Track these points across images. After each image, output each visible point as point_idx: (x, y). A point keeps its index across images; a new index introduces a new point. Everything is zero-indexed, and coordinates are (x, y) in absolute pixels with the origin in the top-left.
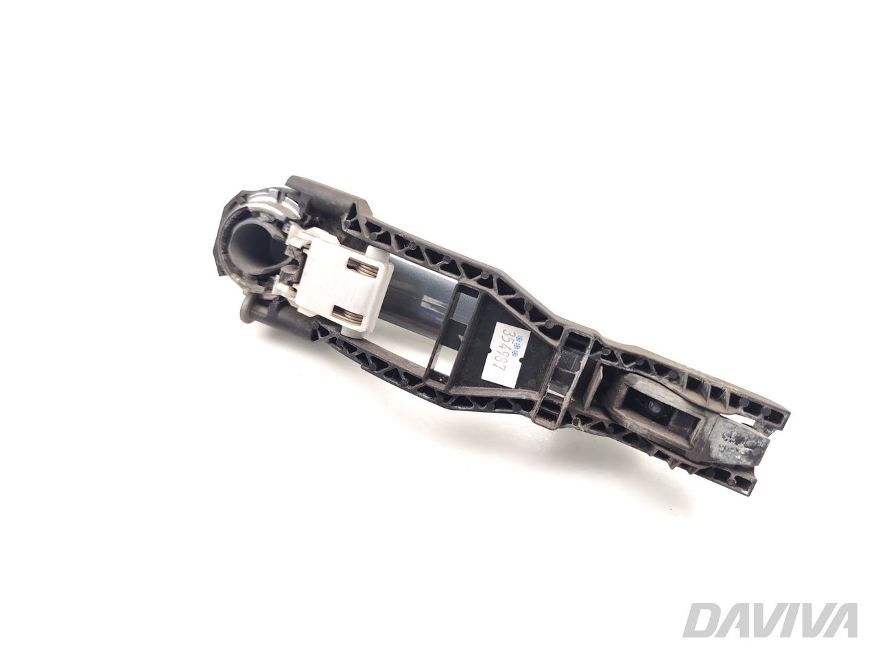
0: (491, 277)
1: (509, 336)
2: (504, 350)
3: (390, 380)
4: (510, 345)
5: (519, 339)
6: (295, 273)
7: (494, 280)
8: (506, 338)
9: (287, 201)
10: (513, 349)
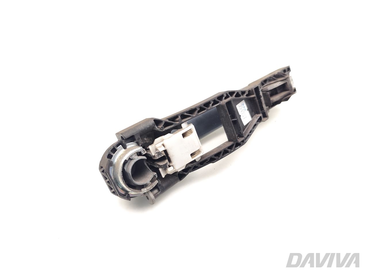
0: (227, 94)
1: (241, 106)
2: (243, 112)
3: (225, 155)
4: (243, 109)
5: (243, 105)
6: (167, 161)
7: (228, 94)
8: (241, 108)
9: (128, 145)
10: (244, 109)
